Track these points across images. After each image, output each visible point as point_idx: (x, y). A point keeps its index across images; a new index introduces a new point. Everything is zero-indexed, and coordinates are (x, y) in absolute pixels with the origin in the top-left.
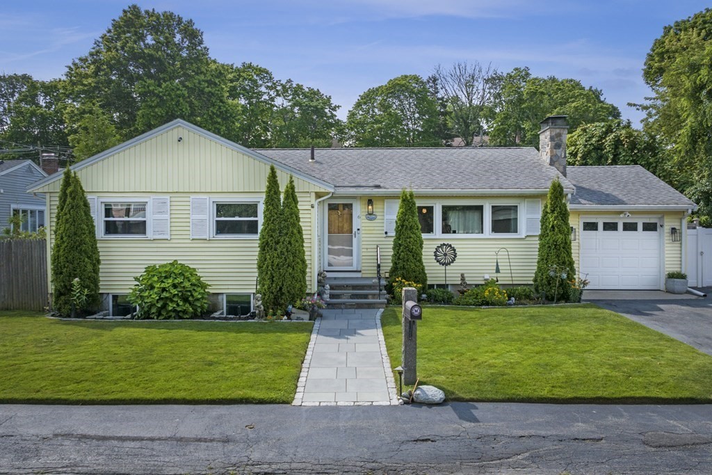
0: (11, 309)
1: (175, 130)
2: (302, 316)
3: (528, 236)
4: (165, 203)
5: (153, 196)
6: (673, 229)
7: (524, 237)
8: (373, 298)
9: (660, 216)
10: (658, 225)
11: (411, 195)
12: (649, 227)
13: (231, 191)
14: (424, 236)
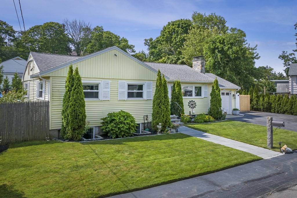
0: (28, 141)
1: (113, 51)
2: (173, 131)
3: (204, 97)
4: (108, 83)
5: (103, 80)
6: (233, 95)
7: (203, 97)
8: (177, 122)
9: (230, 90)
10: (229, 94)
11: (180, 83)
12: (227, 94)
13: (130, 79)
14: (183, 97)
